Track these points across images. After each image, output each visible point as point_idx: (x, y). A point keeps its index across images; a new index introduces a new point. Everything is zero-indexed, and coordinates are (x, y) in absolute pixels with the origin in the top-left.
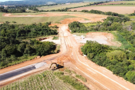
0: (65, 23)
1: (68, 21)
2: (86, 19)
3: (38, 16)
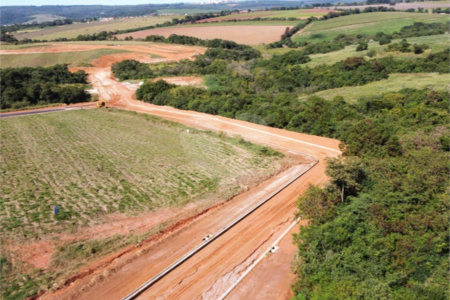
0: (104, 66)
1: (109, 60)
2: (154, 56)
3: (27, 52)
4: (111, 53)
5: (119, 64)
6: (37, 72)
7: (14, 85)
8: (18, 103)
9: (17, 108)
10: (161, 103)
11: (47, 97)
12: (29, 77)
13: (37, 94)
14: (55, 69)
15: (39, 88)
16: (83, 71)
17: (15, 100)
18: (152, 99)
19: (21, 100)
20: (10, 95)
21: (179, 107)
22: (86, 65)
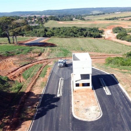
4: (114, 24)
5: (115, 28)
6: (88, 29)
7: (81, 32)
8: (81, 36)
9: (80, 37)
10: (123, 40)
11: (89, 35)
12: (85, 30)
13: (86, 34)
14: (94, 28)
15: (87, 33)
16: (103, 30)
17: (80, 36)
18: (121, 38)
19: (82, 35)
20: (79, 34)
21: (128, 41)
22: (104, 28)
